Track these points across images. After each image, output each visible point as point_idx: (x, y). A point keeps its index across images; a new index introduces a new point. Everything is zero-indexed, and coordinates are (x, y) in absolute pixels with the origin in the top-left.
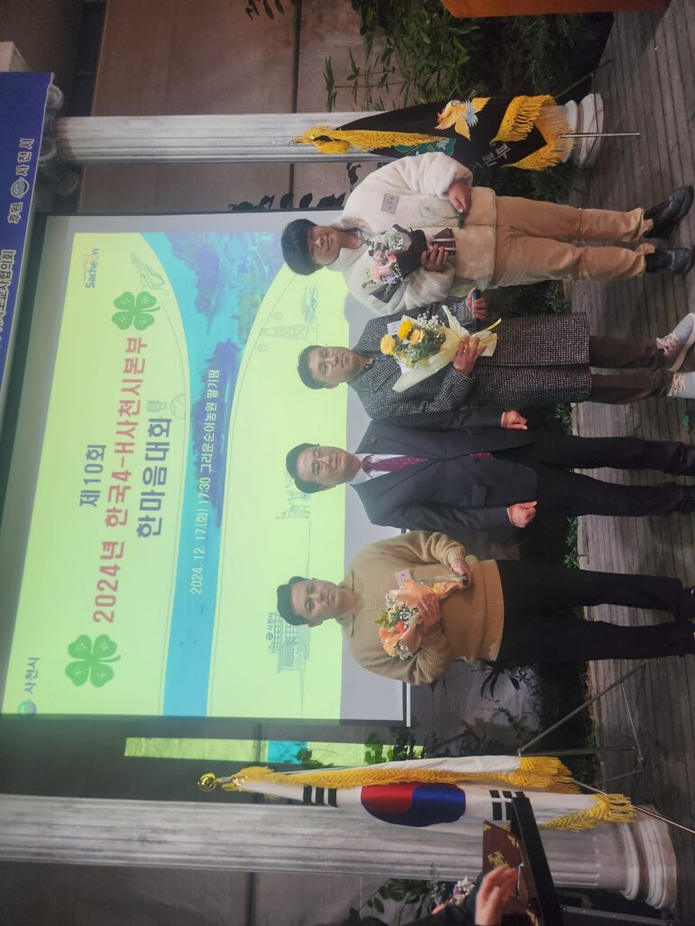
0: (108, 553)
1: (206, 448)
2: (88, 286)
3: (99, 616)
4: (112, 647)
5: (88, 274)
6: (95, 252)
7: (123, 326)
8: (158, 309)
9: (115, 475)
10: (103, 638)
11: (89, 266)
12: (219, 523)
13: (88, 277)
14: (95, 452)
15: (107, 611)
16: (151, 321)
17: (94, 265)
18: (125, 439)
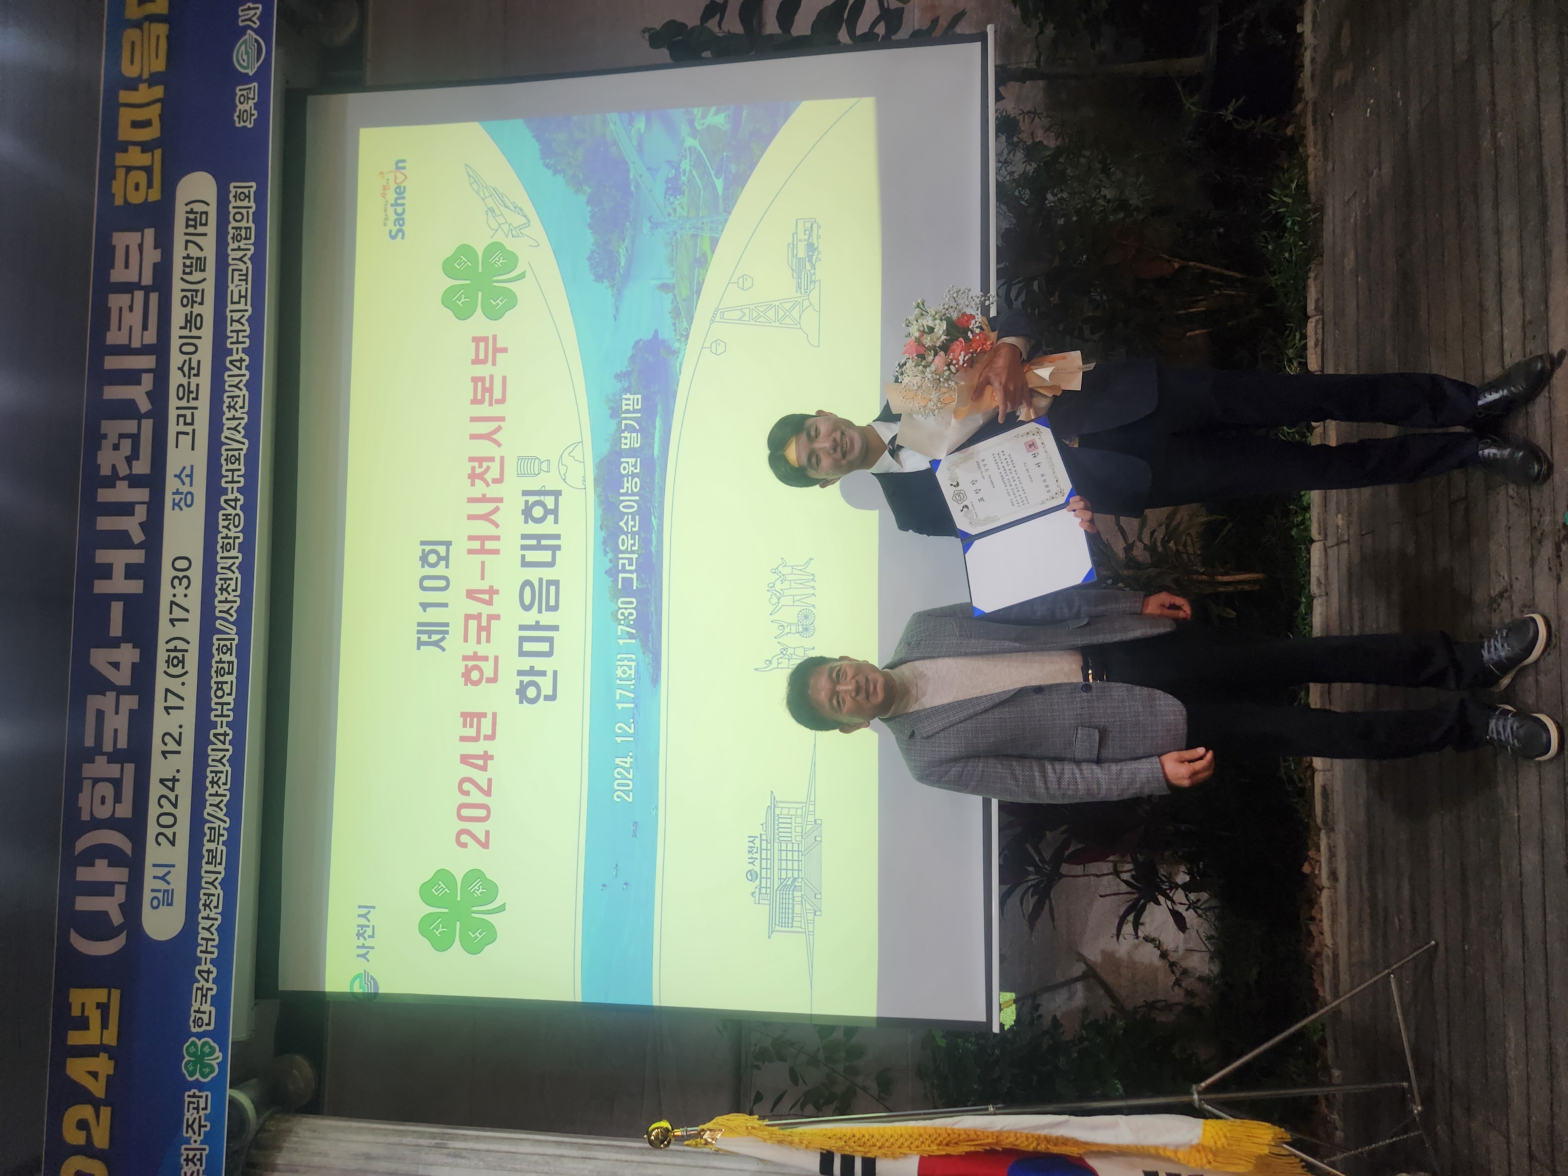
0: (472, 732)
1: (626, 542)
2: (393, 237)
3: (464, 838)
4: (492, 890)
5: (391, 210)
6: (399, 166)
7: (463, 314)
8: (522, 276)
9: (471, 594)
10: (475, 875)
11: (391, 196)
12: (655, 680)
13: (392, 217)
14: (435, 553)
15: (478, 829)
16: (511, 301)
17: (400, 192)
18: (482, 528)
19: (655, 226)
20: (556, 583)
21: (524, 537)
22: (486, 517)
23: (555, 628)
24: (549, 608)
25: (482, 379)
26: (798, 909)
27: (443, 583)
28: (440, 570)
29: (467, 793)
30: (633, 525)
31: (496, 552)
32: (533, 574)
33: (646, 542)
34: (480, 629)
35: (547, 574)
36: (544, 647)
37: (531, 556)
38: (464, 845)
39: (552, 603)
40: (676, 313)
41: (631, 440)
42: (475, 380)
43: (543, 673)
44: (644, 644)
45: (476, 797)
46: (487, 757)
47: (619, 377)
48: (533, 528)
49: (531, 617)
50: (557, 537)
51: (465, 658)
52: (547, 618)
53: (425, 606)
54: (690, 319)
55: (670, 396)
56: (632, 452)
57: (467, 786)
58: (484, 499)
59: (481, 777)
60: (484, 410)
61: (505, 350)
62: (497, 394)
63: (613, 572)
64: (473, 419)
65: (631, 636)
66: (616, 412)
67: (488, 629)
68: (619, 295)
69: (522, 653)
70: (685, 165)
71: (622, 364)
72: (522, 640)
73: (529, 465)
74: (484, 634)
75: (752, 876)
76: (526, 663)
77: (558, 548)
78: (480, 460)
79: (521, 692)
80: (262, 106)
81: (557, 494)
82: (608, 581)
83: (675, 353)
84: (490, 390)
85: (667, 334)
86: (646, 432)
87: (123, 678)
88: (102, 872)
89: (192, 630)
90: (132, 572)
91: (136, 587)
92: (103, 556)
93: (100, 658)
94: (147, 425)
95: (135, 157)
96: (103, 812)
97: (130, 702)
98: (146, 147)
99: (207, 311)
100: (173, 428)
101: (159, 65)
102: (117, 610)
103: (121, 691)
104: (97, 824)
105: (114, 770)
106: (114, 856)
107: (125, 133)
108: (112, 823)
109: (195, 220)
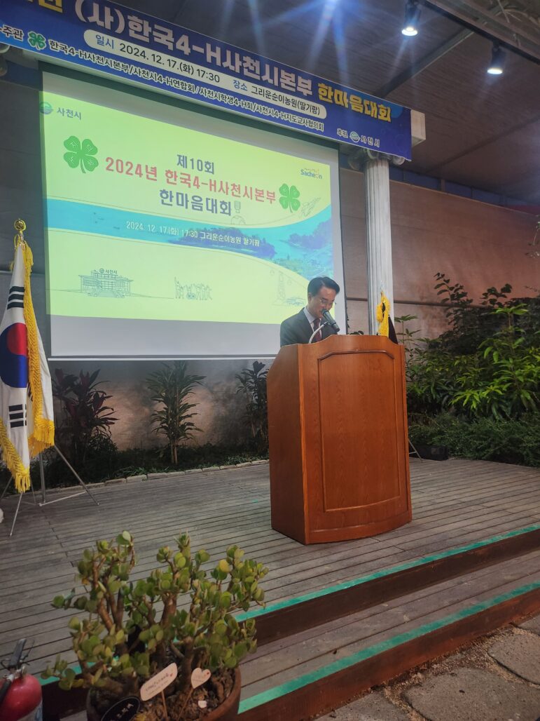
0: (149, 170)
1: (215, 236)
2: (302, 171)
3: (110, 161)
4: (91, 169)
5: (308, 171)
6: (320, 177)
8: (291, 211)
9: (197, 178)
10: (96, 163)
11: (313, 172)
12: (171, 242)
13: (307, 171)
14: (210, 167)
15: (113, 167)
16: (285, 207)
17: (314, 175)
18: (218, 187)
19: (304, 255)
20: (201, 210)
21: (216, 200)
22: (222, 188)
23: (187, 207)
24: (193, 206)
25: (263, 194)
26: (91, 287)
27: (200, 168)
28: (204, 169)
29: (127, 165)
30: (221, 239)
31: (211, 190)
32: (204, 202)
33: (215, 243)
34: (186, 179)
35: (204, 207)
36: (180, 203)
37: (210, 202)
38: (107, 160)
39: (195, 207)
40: (282, 260)
41: (246, 242)
42: (263, 191)
43: (171, 201)
44: (182, 239)
45: (126, 168)
46: (141, 175)
47: (264, 239)
48: (219, 204)
49: (190, 198)
50: (216, 212)
51: (175, 172)
52: (190, 205)
53: (192, 160)
54: (280, 265)
55: (259, 256)
56: (242, 241)
57: (129, 165)
58: (227, 188)
59: (133, 171)
60: (254, 193)
61: (271, 202)
62: (259, 198)
63: (205, 230)
64: (251, 188)
65: (185, 234)
66: (254, 237)
67: (185, 182)
68: (286, 242)
69: (178, 194)
70: (320, 267)
71: (268, 241)
72: (182, 195)
73: (238, 206)
74: (183, 180)
75: (102, 271)
76: (174, 194)
77: (213, 212)
78: (239, 189)
79: (164, 191)
80: (342, 138)
81: (229, 214)
82: (203, 229)
83: (271, 259)
84: (260, 196)
85: (276, 257)
86: (249, 246)
87: (179, 46)
88: (109, 19)
89: (195, 77)
90: (213, 59)
91: (209, 60)
92: (218, 49)
93: (184, 39)
94: (258, 78)
96: (131, 25)
97: (171, 47)
98: (333, 97)
99: (290, 107)
100: (258, 87)
101: (353, 108)
102: (201, 50)
103: (174, 44)
104: (127, 21)
105: (146, 33)
106: (115, 24)
107: (337, 92)
108: (127, 27)
109: (314, 109)
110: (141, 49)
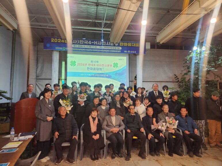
0: (85, 64)
1: (98, 75)
2: (119, 59)
4: (75, 66)
6: (124, 60)
8: (116, 68)
9: (95, 64)
12: (89, 77)
14: (97, 62)
15: (79, 65)
16: (114, 67)
18: (99, 65)
19: (119, 77)
21: (98, 68)
31: (97, 66)
32: (96, 69)
41: (105, 75)
44: (91, 76)
45: (81, 65)
47: (109, 74)
49: (93, 68)
50: (98, 70)
51: (90, 64)
52: (93, 70)
53: (94, 61)
54: (113, 79)
55: (108, 78)
58: (101, 65)
61: (111, 67)
62: (108, 66)
64: (106, 65)
66: (107, 74)
68: (114, 75)
73: (103, 68)
74: (92, 65)
76: (90, 68)
78: (104, 65)
79: (88, 68)
81: (101, 70)
82: (95, 74)
83: (110, 78)
87: (89, 43)
88: (76, 41)
89: (92, 48)
90: (96, 44)
91: (95, 44)
92: (97, 42)
93: (90, 41)
94: (105, 45)
95: (123, 44)
96: (80, 42)
97: (87, 44)
99: (113, 49)
102: (93, 43)
103: (88, 43)
104: (79, 41)
105: (83, 42)
106: (77, 42)
108: (79, 42)
109: (118, 48)
110: (82, 45)
